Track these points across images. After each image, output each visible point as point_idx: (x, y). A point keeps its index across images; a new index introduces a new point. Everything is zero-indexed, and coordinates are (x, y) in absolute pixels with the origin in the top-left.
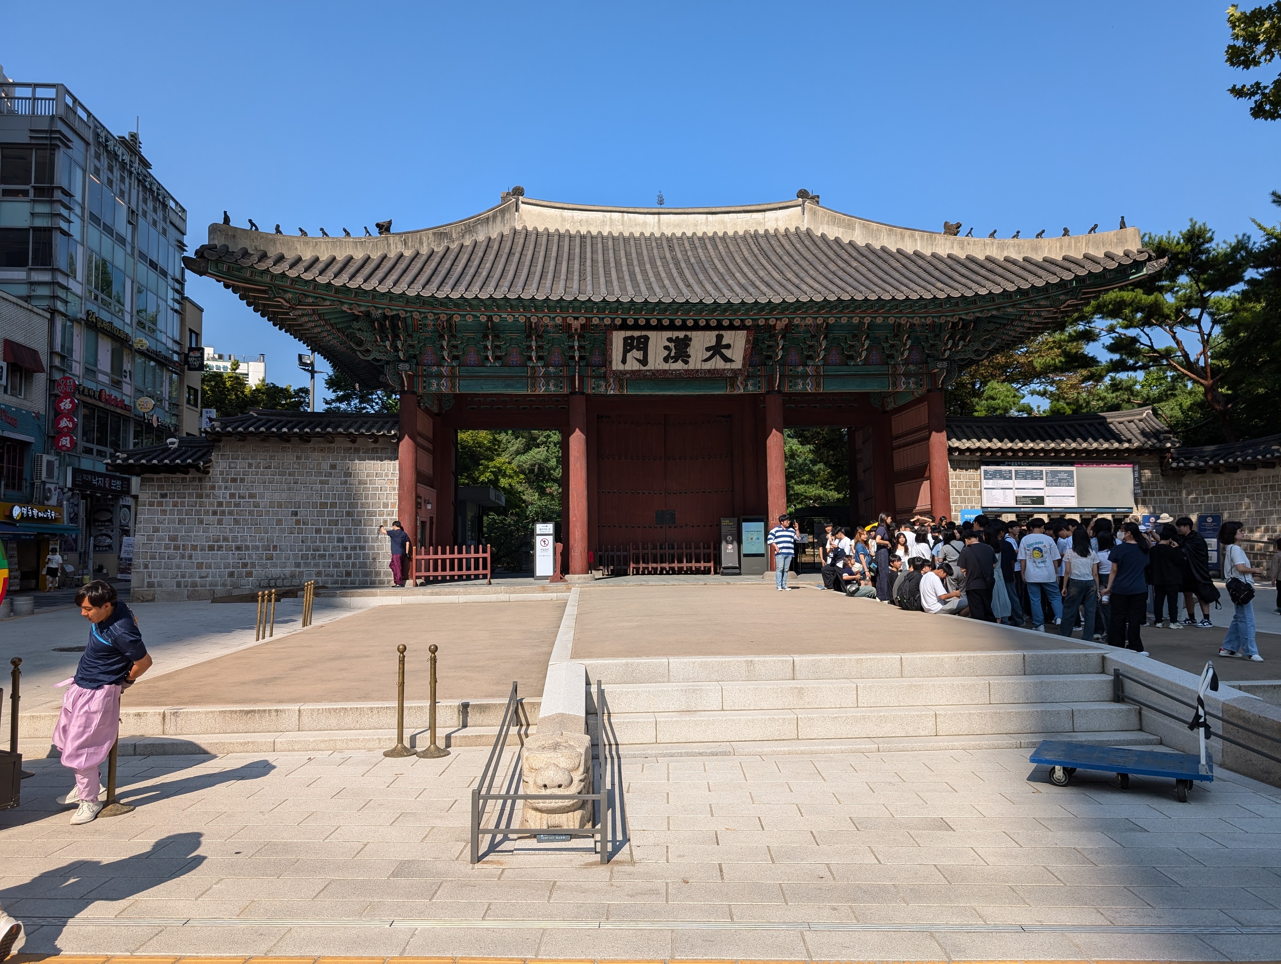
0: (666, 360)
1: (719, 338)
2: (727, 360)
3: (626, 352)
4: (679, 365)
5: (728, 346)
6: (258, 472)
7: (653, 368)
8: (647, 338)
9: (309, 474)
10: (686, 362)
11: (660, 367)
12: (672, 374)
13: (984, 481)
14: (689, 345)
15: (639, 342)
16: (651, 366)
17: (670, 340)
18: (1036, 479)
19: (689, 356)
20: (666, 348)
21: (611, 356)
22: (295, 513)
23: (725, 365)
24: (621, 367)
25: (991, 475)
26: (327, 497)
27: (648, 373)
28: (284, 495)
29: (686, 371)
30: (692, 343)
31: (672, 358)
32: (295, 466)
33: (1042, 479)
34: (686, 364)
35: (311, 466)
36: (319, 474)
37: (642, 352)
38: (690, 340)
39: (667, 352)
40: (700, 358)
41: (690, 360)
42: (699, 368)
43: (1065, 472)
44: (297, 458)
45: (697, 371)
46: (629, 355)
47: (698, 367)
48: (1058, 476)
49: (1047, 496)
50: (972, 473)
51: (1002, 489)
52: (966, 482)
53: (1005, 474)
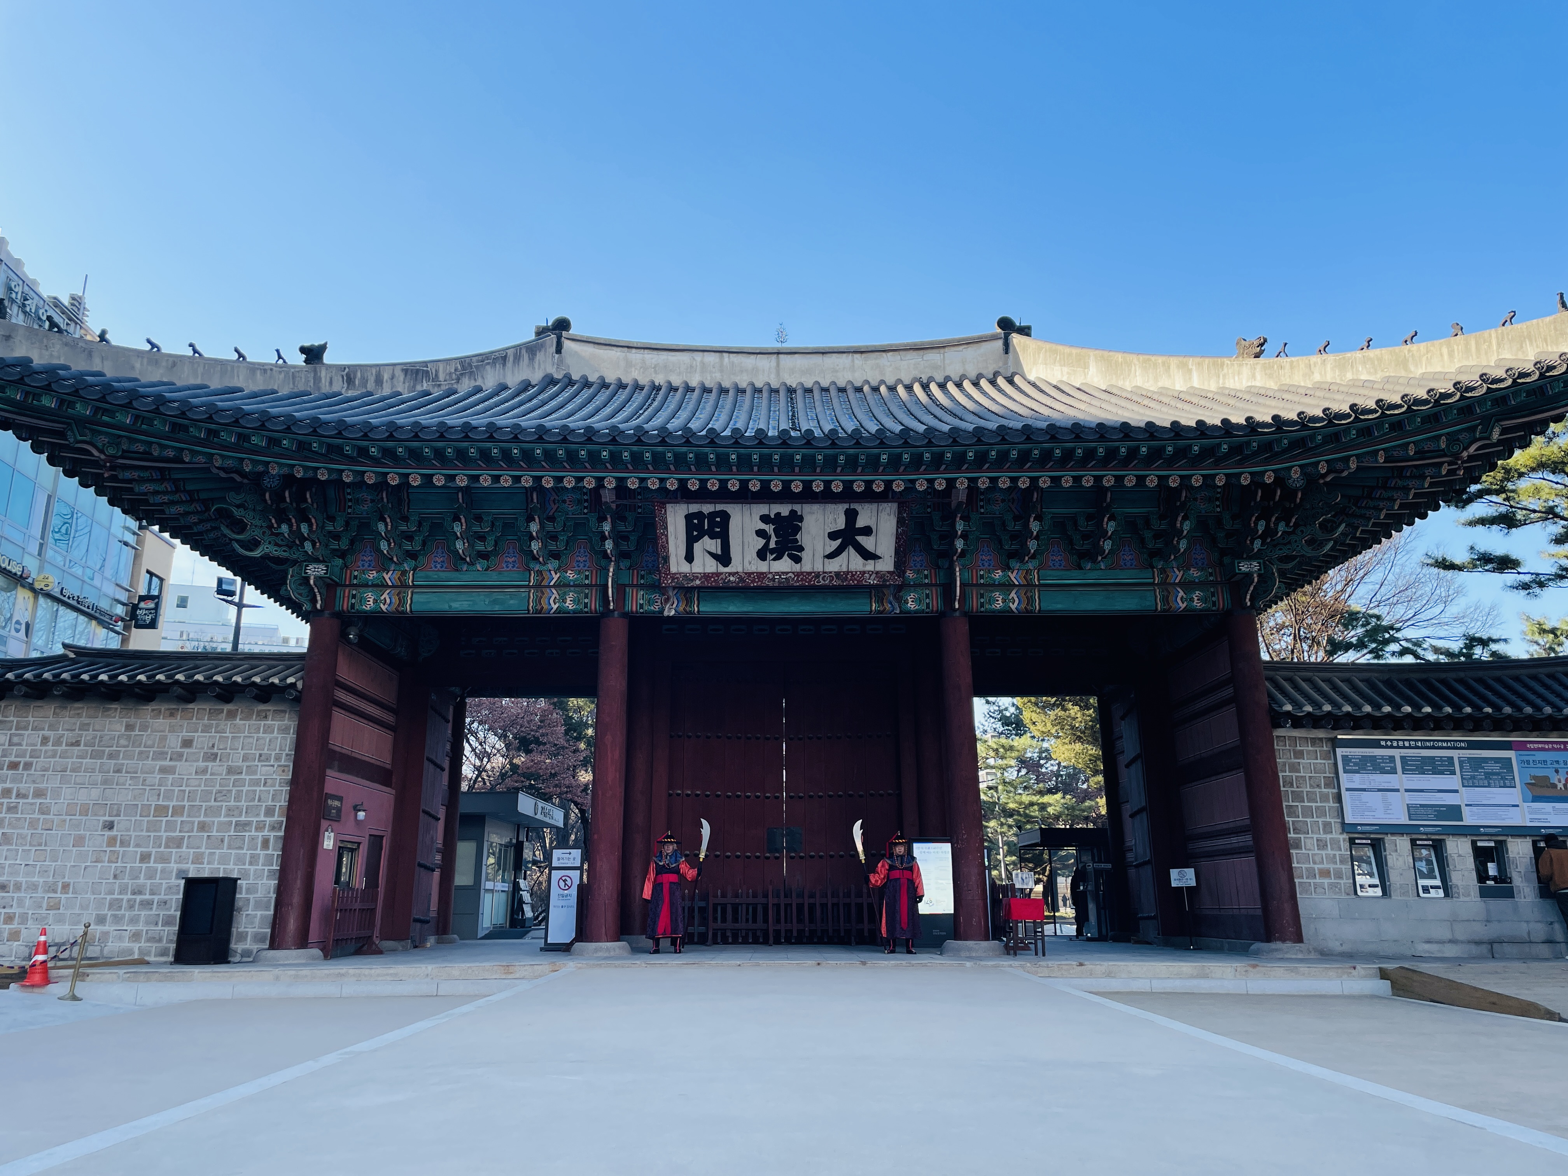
0: (762, 554)
1: (851, 516)
2: (867, 555)
3: (691, 542)
4: (784, 565)
5: (867, 531)
6: (55, 752)
7: (740, 570)
8: (725, 517)
9: (143, 756)
10: (797, 560)
11: (753, 568)
12: (773, 579)
13: (1343, 776)
14: (800, 528)
15: (712, 524)
16: (736, 566)
17: (765, 519)
18: (1441, 773)
19: (801, 549)
20: (760, 533)
21: (666, 548)
22: (110, 826)
23: (864, 565)
24: (685, 568)
25: (1355, 764)
26: (168, 796)
27: (732, 578)
28: (95, 793)
29: (798, 574)
30: (804, 525)
31: (772, 551)
32: (123, 742)
33: (1453, 773)
34: (797, 563)
35: (149, 743)
36: (160, 756)
37: (719, 541)
38: (801, 519)
39: (761, 542)
40: (821, 551)
41: (804, 555)
42: (821, 570)
43: (1497, 760)
44: (129, 727)
45: (817, 575)
46: (697, 547)
47: (819, 568)
48: (1483, 768)
49: (1467, 805)
50: (1319, 761)
51: (1379, 790)
52: (1310, 777)
53: (1383, 763)
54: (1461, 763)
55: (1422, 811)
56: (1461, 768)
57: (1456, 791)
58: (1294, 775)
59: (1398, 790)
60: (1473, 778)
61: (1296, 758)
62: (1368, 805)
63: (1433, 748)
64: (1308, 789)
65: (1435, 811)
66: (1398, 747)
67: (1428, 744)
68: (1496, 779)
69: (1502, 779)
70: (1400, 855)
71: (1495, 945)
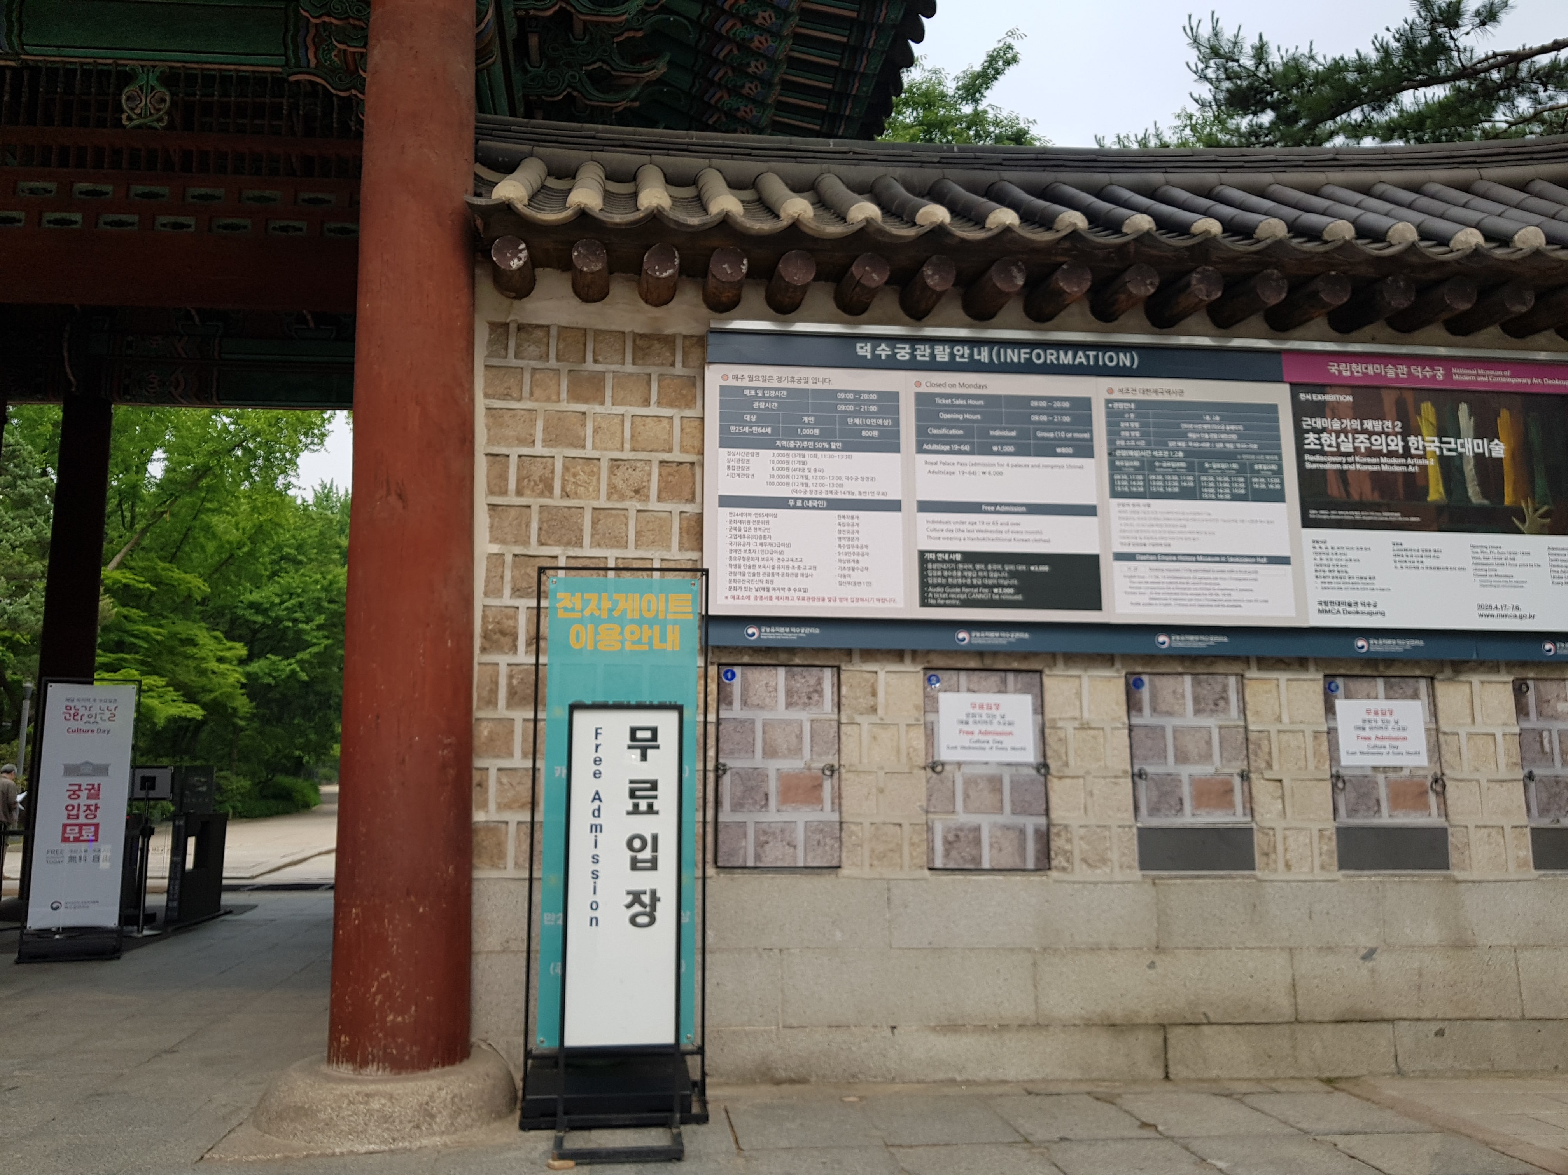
13: (721, 459)
18: (1047, 450)
33: (1085, 450)
48: (1183, 436)
49: (1120, 557)
50: (653, 410)
51: (834, 504)
52: (616, 463)
53: (856, 413)
54: (1114, 417)
55: (971, 574)
56: (1113, 432)
57: (1089, 511)
58: (560, 453)
59: (894, 506)
60: (1148, 466)
61: (575, 397)
62: (788, 553)
63: (1028, 368)
64: (603, 503)
65: (1013, 575)
66: (912, 365)
67: (1012, 356)
68: (1223, 473)
69: (1241, 471)
70: (883, 725)
71: (1175, 1034)
